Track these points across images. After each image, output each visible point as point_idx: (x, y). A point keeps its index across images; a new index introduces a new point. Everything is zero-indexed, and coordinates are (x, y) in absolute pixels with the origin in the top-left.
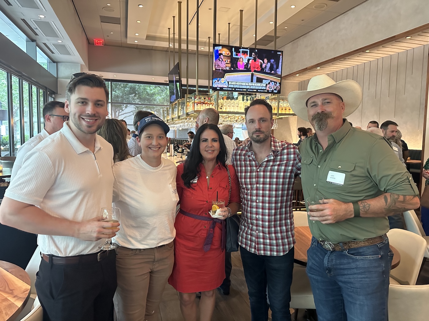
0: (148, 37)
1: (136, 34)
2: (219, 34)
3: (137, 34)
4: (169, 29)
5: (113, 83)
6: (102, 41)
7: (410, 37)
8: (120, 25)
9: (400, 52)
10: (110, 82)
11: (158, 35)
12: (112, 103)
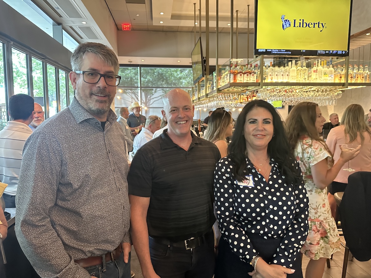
0: (174, 17)
2: (248, 6)
3: (162, 13)
4: (195, 4)
5: (142, 68)
6: (129, 26)
8: (145, 4)
10: (139, 68)
11: (184, 13)
12: (141, 87)
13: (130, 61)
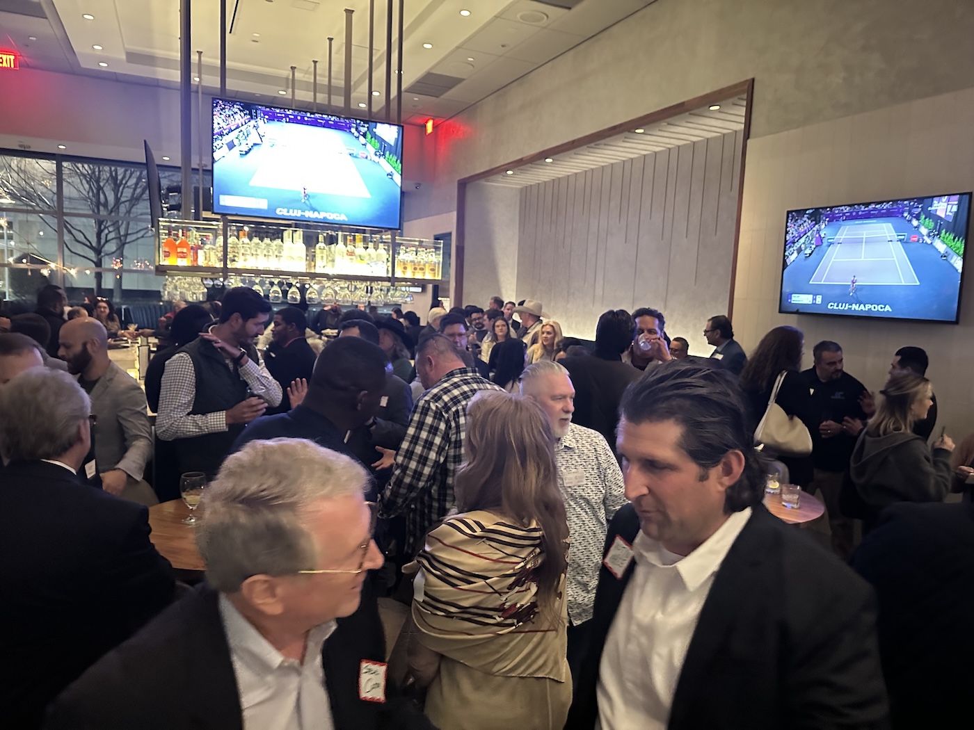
0: (132, 57)
1: (96, 47)
2: (315, 62)
3: (98, 47)
7: (718, 107)
8: (46, 19)
9: (711, 138)
10: (54, 161)
13: (22, 144)
